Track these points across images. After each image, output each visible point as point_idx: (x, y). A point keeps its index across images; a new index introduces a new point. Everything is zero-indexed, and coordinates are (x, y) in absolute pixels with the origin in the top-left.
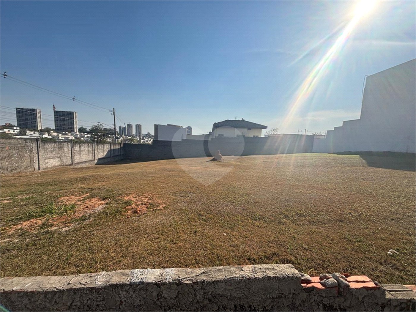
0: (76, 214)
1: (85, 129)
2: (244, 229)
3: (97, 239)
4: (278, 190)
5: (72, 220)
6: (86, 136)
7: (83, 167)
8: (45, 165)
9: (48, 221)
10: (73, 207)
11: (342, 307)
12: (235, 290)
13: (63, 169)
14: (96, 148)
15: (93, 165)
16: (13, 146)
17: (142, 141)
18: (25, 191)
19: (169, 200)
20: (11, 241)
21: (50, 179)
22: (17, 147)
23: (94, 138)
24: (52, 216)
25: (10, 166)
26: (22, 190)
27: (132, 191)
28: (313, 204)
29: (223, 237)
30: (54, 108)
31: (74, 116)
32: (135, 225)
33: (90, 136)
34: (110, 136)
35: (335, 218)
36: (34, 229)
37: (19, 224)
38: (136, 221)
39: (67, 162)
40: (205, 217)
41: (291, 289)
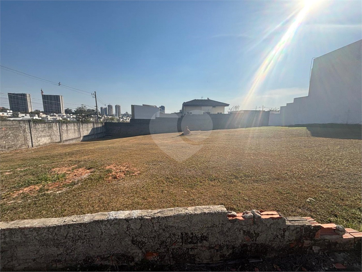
0: (67, 180)
1: (70, 110)
2: (201, 188)
3: (85, 198)
4: (233, 157)
5: (64, 185)
6: (72, 117)
7: (70, 144)
8: (37, 142)
9: (44, 186)
10: (64, 175)
11: (256, 232)
12: (181, 222)
13: (53, 146)
14: (81, 127)
15: (80, 142)
16: (9, 127)
17: (121, 120)
18: (22, 165)
19: (143, 168)
20: (16, 202)
21: (43, 154)
22: (12, 128)
23: (79, 118)
24: (47, 183)
25: (7, 144)
26: (20, 164)
27: (112, 161)
28: (259, 168)
29: (184, 194)
30: (42, 92)
31: (61, 99)
32: (114, 187)
33: (75, 116)
34: (93, 116)
35: (274, 177)
36: (34, 193)
37: (21, 189)
38: (115, 184)
39: (56, 139)
40: (172, 179)
41: (220, 220)
